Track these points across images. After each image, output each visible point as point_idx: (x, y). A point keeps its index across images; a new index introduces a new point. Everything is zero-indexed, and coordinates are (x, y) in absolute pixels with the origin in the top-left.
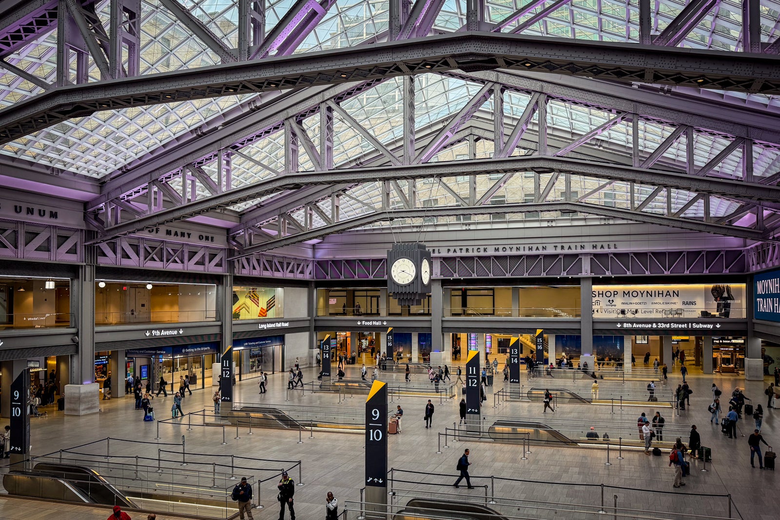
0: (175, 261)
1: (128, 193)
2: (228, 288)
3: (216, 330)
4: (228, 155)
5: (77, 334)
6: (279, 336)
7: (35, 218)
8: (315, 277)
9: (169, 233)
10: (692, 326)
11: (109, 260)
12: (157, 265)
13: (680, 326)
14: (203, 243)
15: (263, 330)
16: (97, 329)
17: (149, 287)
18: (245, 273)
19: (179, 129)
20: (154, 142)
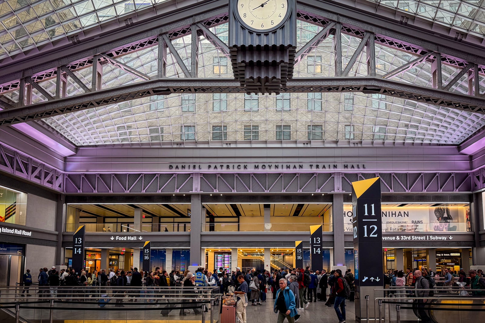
6: (21, 246)
8: (65, 191)
10: (429, 238)
13: (419, 238)
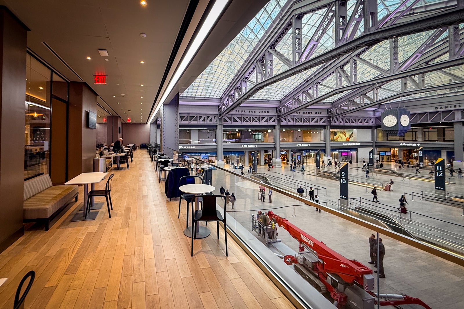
0: (306, 122)
1: (287, 103)
2: (328, 130)
3: (324, 145)
4: (317, 86)
5: (275, 144)
6: (355, 149)
7: (264, 114)
8: (374, 124)
9: (304, 113)
11: (284, 123)
12: (300, 124)
14: (317, 115)
15: (346, 146)
16: (281, 143)
17: (299, 130)
18: (336, 124)
19: (300, 81)
20: (294, 87)
